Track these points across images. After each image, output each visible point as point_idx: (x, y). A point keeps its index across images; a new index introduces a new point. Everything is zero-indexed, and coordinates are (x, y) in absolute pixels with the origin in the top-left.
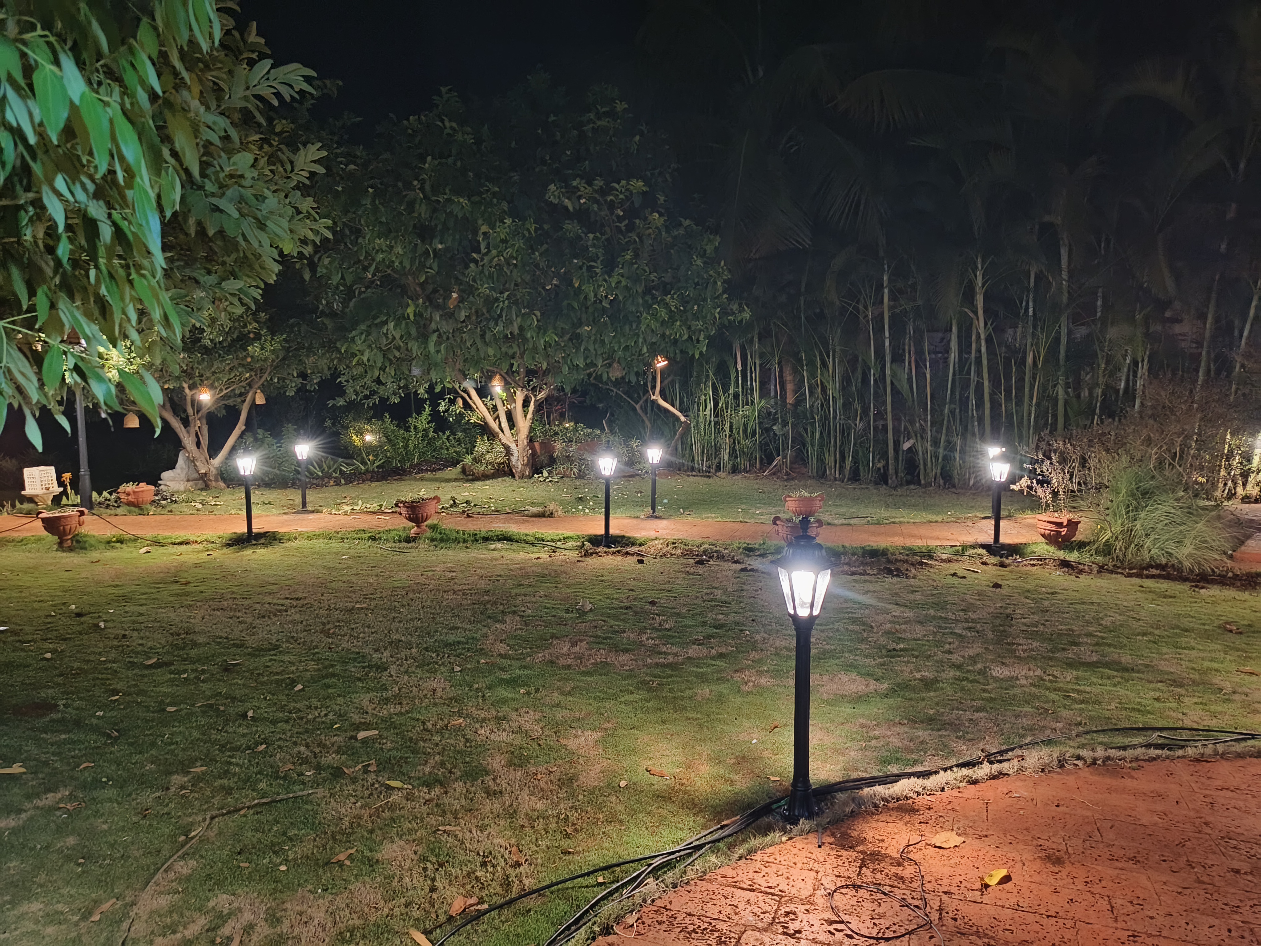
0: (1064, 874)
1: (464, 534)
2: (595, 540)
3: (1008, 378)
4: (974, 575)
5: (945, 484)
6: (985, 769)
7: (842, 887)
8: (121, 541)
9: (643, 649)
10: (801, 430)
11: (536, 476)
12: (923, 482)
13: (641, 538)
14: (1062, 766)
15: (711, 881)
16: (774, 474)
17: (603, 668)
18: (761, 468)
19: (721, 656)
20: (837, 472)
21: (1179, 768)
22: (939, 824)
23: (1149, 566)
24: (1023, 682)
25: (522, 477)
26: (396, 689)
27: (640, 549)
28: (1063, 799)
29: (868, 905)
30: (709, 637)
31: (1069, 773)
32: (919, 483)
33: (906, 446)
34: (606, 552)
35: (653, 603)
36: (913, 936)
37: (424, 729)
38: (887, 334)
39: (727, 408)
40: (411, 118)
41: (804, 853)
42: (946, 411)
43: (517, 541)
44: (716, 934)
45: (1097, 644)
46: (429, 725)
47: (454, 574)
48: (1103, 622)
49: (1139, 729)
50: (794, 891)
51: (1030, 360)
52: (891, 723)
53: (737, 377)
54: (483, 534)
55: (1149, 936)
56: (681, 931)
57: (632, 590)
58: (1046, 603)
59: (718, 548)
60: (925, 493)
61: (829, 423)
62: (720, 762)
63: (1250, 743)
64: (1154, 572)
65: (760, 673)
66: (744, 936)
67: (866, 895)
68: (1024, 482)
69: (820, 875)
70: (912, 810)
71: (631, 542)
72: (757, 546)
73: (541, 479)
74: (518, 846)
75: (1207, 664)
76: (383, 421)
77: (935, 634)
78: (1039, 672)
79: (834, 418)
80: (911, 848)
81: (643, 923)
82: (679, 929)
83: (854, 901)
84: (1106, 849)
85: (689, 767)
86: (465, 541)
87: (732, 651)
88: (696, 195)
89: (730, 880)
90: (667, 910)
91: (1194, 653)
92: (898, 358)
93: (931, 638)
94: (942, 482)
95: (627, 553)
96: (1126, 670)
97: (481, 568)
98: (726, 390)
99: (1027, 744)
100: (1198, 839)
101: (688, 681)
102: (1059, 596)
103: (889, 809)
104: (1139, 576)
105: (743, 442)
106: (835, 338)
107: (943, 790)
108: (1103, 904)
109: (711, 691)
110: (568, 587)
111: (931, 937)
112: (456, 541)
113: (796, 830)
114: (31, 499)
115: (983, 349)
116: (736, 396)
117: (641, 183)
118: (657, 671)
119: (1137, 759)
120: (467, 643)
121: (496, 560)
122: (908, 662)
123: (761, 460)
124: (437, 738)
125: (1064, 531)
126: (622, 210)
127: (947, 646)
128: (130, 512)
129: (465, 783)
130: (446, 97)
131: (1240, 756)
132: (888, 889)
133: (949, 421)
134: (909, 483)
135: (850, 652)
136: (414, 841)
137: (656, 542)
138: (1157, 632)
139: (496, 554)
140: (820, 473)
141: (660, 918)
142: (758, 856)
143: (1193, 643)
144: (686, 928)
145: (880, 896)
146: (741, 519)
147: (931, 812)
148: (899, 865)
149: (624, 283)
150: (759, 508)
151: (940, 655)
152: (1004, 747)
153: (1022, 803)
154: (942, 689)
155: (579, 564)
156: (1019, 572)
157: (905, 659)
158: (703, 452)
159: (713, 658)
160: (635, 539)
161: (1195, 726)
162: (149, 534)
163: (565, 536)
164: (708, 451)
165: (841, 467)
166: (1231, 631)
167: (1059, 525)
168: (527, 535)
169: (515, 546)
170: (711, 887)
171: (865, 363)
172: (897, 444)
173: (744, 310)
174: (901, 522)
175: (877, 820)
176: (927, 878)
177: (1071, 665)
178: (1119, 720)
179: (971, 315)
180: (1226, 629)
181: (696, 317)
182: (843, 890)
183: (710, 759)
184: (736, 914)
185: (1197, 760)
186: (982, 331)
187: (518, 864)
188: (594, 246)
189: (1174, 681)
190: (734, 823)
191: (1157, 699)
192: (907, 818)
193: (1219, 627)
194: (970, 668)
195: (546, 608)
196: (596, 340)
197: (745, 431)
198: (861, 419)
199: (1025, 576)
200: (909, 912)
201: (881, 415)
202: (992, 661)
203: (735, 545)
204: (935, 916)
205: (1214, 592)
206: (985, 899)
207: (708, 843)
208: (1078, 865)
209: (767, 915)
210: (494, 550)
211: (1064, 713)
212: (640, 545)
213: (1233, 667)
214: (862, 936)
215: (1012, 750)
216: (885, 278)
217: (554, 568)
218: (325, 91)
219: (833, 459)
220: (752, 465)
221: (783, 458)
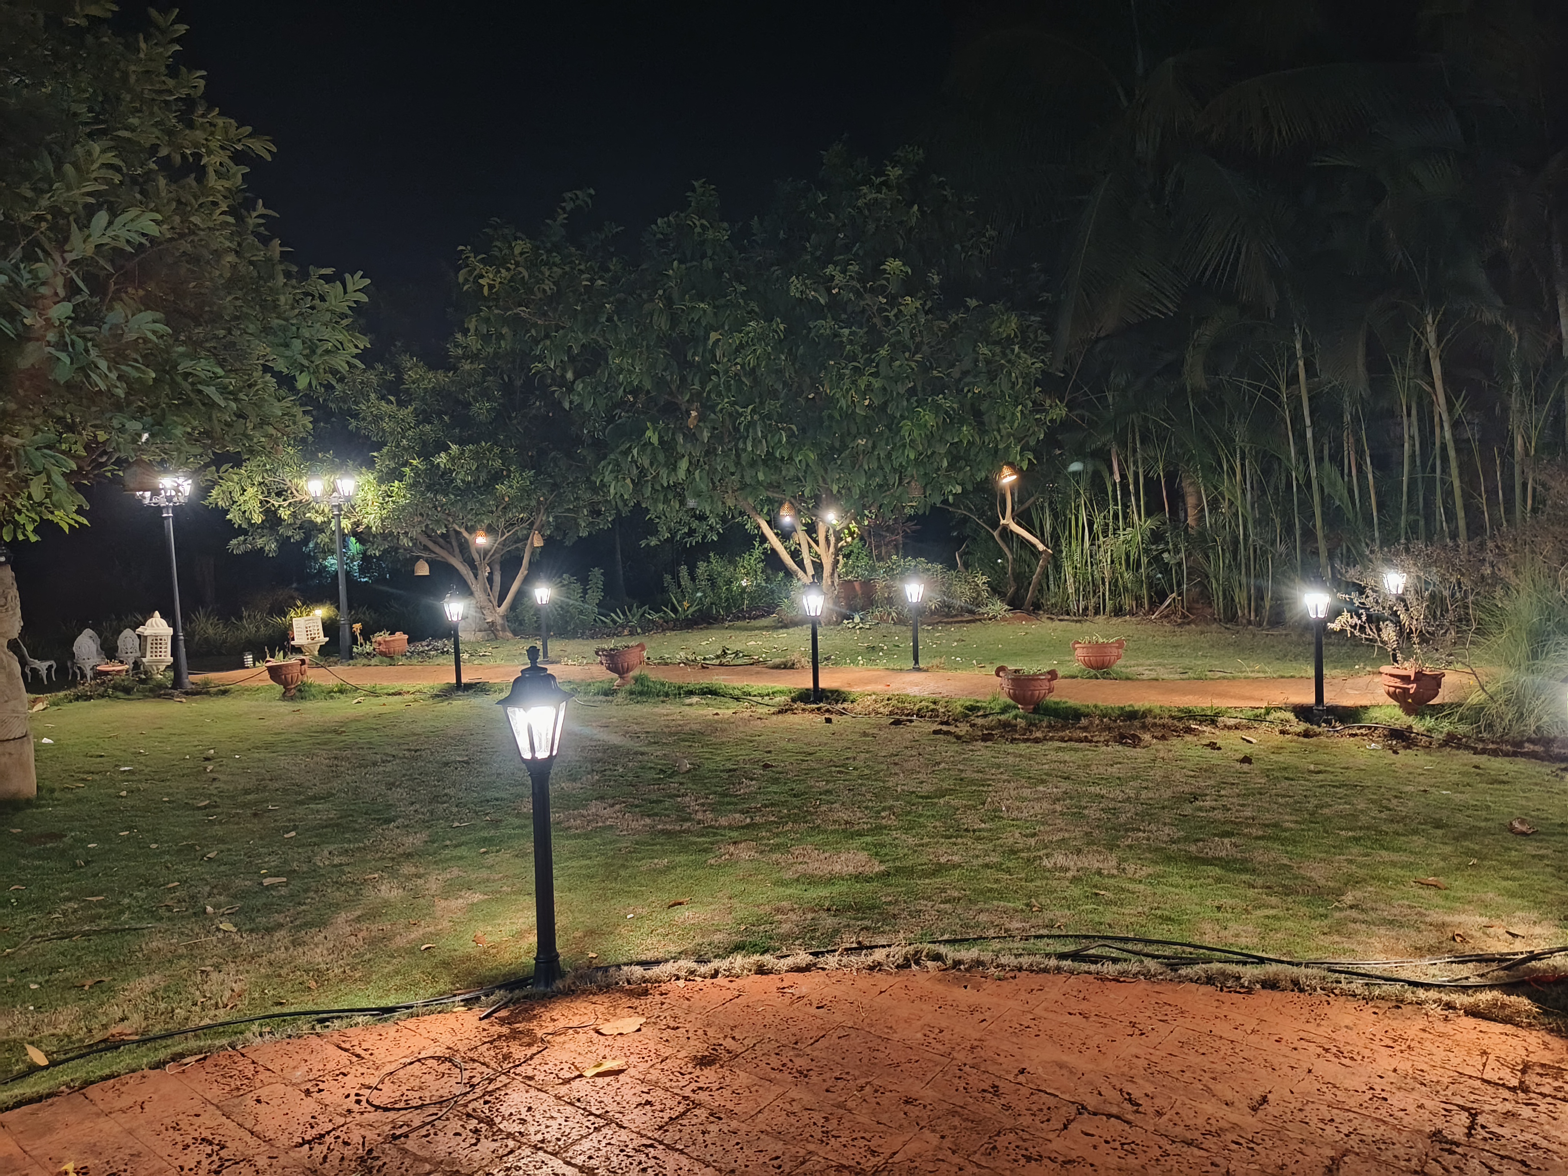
1: (670, 687)
3: (1489, 474)
8: (341, 691)
11: (845, 622)
16: (1167, 616)
18: (1150, 609)
20: (1252, 614)
23: (1526, 741)
24: (1068, 874)
25: (829, 623)
27: (846, 706)
35: (767, 767)
38: (1308, 422)
39: (1104, 532)
40: (659, 221)
42: (1403, 524)
43: (722, 695)
51: (1519, 447)
53: (1114, 491)
54: (695, 687)
59: (936, 707)
61: (1240, 546)
68: (1346, 619)
72: (985, 704)
73: (850, 626)
76: (709, 562)
79: (1246, 539)
86: (665, 695)
88: (1035, 265)
105: (1126, 576)
106: (1240, 434)
112: (657, 694)
114: (298, 650)
115: (1447, 435)
116: (1116, 516)
117: (898, 263)
121: (677, 716)
123: (1150, 597)
125: (1413, 688)
126: (884, 297)
128: (382, 662)
130: (700, 190)
140: (1229, 615)
158: (1079, 590)
162: (368, 684)
165: (1257, 606)
168: (740, 689)
169: (714, 700)
171: (1284, 463)
179: (1427, 388)
186: (1442, 409)
188: (851, 342)
197: (1128, 561)
198: (1282, 540)
201: (1310, 533)
210: (685, 705)
216: (1298, 345)
218: (578, 202)
219: (1245, 594)
220: (1140, 605)
221: (1179, 595)
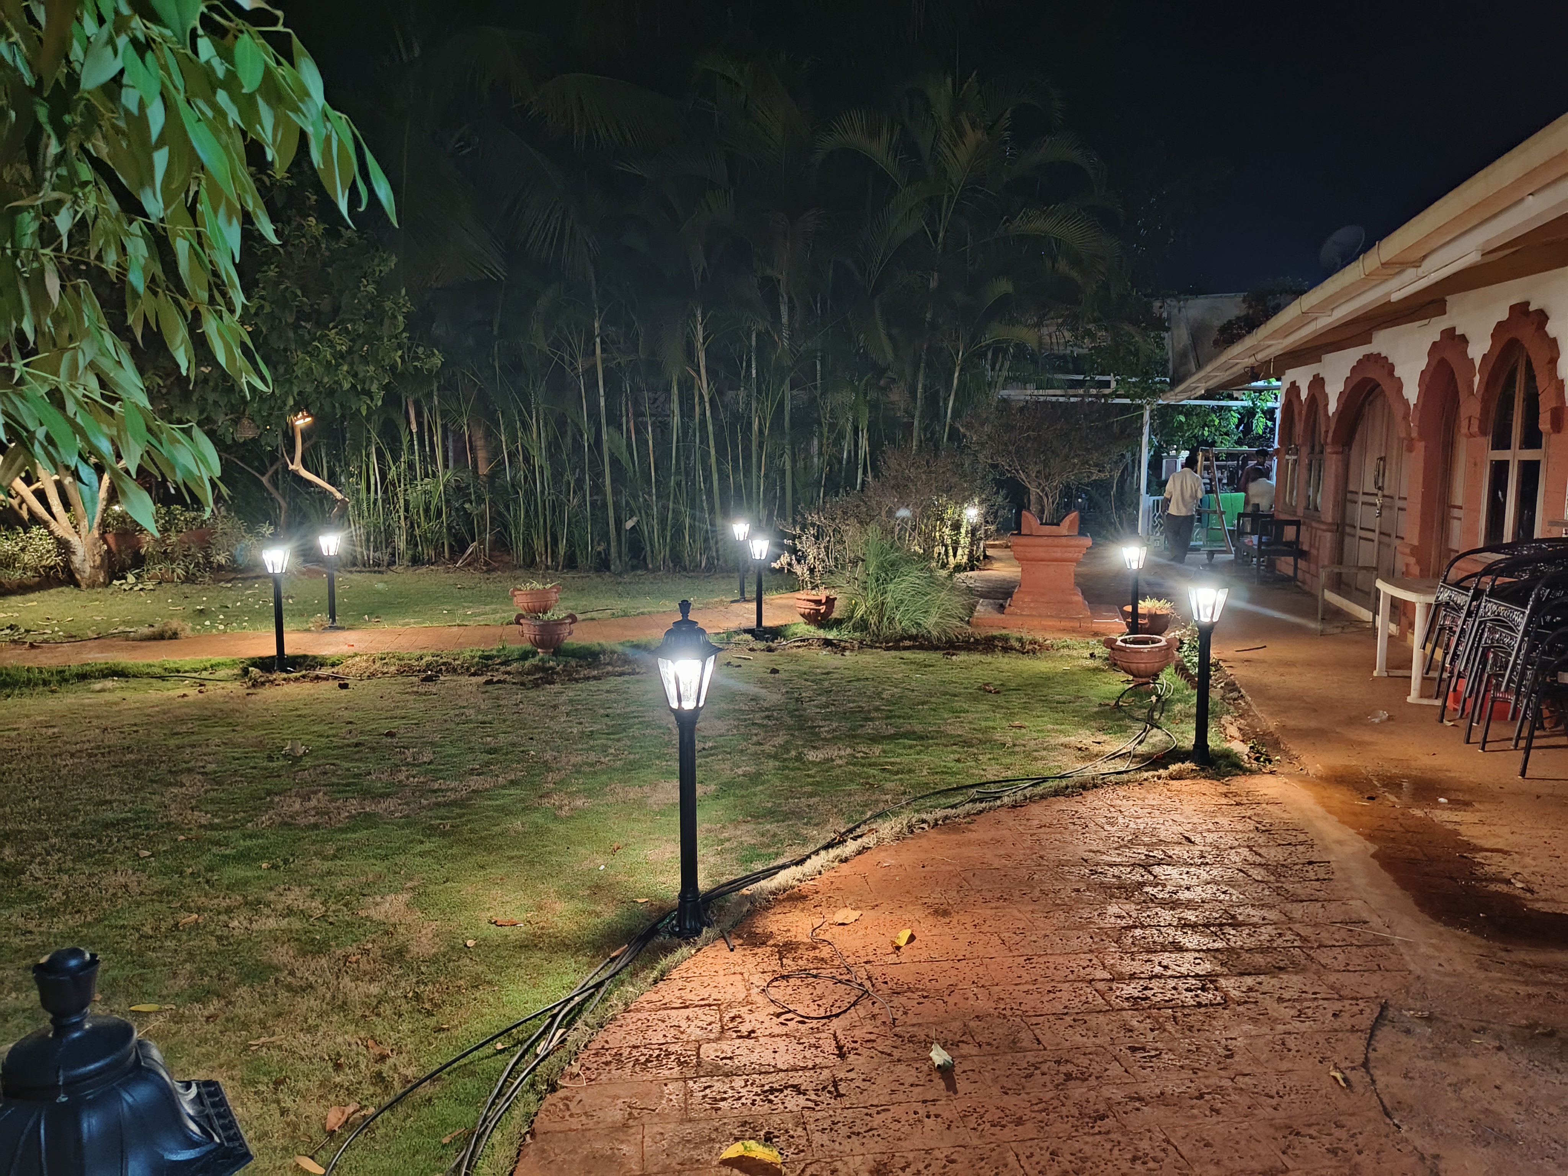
0: (955, 921)
1: (41, 672)
2: (265, 664)
3: (735, 447)
4: (747, 662)
5: (675, 566)
6: (851, 847)
7: (772, 981)
9: (407, 789)
10: (502, 508)
11: (115, 582)
12: (650, 566)
13: (332, 656)
14: (912, 832)
15: (638, 1010)
16: (469, 564)
17: (368, 820)
18: (451, 558)
19: (513, 783)
20: (549, 559)
21: (1002, 814)
22: (832, 904)
23: (903, 638)
24: (840, 762)
25: (92, 585)
26: (58, 894)
27: (335, 670)
28: (925, 860)
29: (804, 991)
30: (488, 764)
31: (919, 836)
32: (646, 568)
33: (629, 524)
34: (285, 679)
35: (390, 735)
36: (857, 1007)
37: (142, 936)
38: (601, 392)
39: (399, 482)
41: (720, 961)
42: (672, 483)
43: (135, 676)
44: (673, 1057)
45: (887, 718)
46: (147, 930)
47: (56, 730)
48: (884, 696)
49: (954, 789)
50: (729, 996)
51: (756, 426)
52: (736, 823)
53: (412, 440)
54: (74, 670)
55: (1040, 956)
56: (634, 1066)
57: (351, 723)
58: (826, 684)
59: (445, 660)
60: (655, 578)
61: (536, 497)
62: (572, 897)
63: (1047, 784)
64: (907, 643)
65: (571, 794)
66: (702, 1051)
67: (798, 982)
68: (785, 559)
69: (746, 976)
70: (803, 898)
71: (320, 662)
72: (495, 653)
73: (124, 587)
74: (372, 1037)
75: (983, 724)
77: (736, 727)
78: (849, 751)
79: (542, 492)
80: (817, 931)
81: (588, 1069)
82: (631, 1064)
83: (789, 991)
84: (978, 895)
85: (540, 908)
86: (45, 683)
87: (524, 776)
89: (658, 1004)
90: (607, 1050)
91: (970, 716)
92: (614, 421)
93: (735, 731)
94: (671, 565)
95: (317, 678)
96: (921, 738)
97: (98, 717)
98: (396, 459)
99: (869, 819)
100: (1041, 871)
101: (487, 817)
102: (835, 676)
103: (781, 901)
104: (897, 648)
105: (425, 525)
106: (538, 395)
107: (820, 873)
108: (995, 940)
109: (523, 824)
110: (252, 728)
111: (873, 1003)
112: (28, 683)
113: (700, 941)
115: (708, 413)
116: (411, 466)
118: (443, 812)
119: (968, 815)
120: (139, 819)
121: (116, 704)
122: (724, 760)
123: (451, 546)
124: (170, 944)
125: (823, 609)
127: (755, 738)
129: (252, 986)
131: (1043, 797)
132: (815, 972)
133: (675, 495)
134: (634, 568)
135: (658, 758)
136: (221, 1066)
137: (357, 659)
138: (933, 700)
139: (108, 697)
140: (528, 561)
141: (604, 1059)
142: (675, 974)
143: (966, 706)
144: (637, 1060)
145: (811, 980)
146: (458, 622)
147: (820, 896)
148: (814, 948)
149: (267, 309)
150: (469, 608)
151: (752, 749)
152: (851, 825)
153: (894, 871)
154: (769, 781)
155: (249, 697)
156: (788, 655)
157: (720, 757)
158: (368, 540)
159: (504, 787)
160: (323, 657)
161: (997, 779)
163: (213, 662)
164: (375, 538)
165: (553, 552)
166: (990, 692)
167: (818, 602)
168: (150, 666)
169: (133, 683)
170: (643, 1015)
171: (577, 425)
172: (619, 523)
173: (434, 354)
174: (649, 612)
175: (774, 914)
176: (845, 954)
177: (875, 739)
178: (936, 784)
179: (693, 374)
180: (986, 691)
181: (365, 360)
182: (775, 984)
183: (559, 895)
184: (682, 1033)
185: (1014, 807)
186: (705, 392)
187: (383, 1058)
189: (965, 742)
190: (624, 953)
191: (958, 761)
192: (800, 905)
193: (980, 689)
194: (785, 756)
195: (235, 759)
196: (217, 385)
197: (427, 510)
198: (575, 492)
199: (795, 659)
200: (844, 987)
201: (597, 489)
202: (804, 746)
203: (467, 654)
204: (868, 984)
205: (961, 658)
206: (903, 959)
207: (607, 979)
208: (962, 912)
209: (714, 1025)
210: (99, 691)
211: (889, 785)
212: (333, 665)
213: (1005, 724)
214: (813, 1018)
215: (858, 826)
216: (596, 325)
217: (216, 706)
219: (542, 542)
220: (439, 554)
221: (480, 544)
